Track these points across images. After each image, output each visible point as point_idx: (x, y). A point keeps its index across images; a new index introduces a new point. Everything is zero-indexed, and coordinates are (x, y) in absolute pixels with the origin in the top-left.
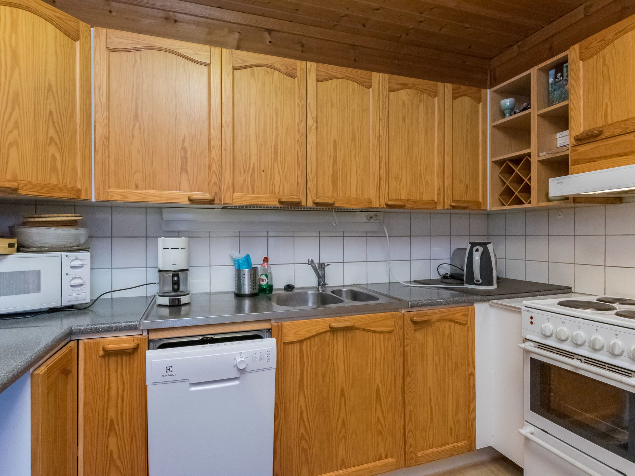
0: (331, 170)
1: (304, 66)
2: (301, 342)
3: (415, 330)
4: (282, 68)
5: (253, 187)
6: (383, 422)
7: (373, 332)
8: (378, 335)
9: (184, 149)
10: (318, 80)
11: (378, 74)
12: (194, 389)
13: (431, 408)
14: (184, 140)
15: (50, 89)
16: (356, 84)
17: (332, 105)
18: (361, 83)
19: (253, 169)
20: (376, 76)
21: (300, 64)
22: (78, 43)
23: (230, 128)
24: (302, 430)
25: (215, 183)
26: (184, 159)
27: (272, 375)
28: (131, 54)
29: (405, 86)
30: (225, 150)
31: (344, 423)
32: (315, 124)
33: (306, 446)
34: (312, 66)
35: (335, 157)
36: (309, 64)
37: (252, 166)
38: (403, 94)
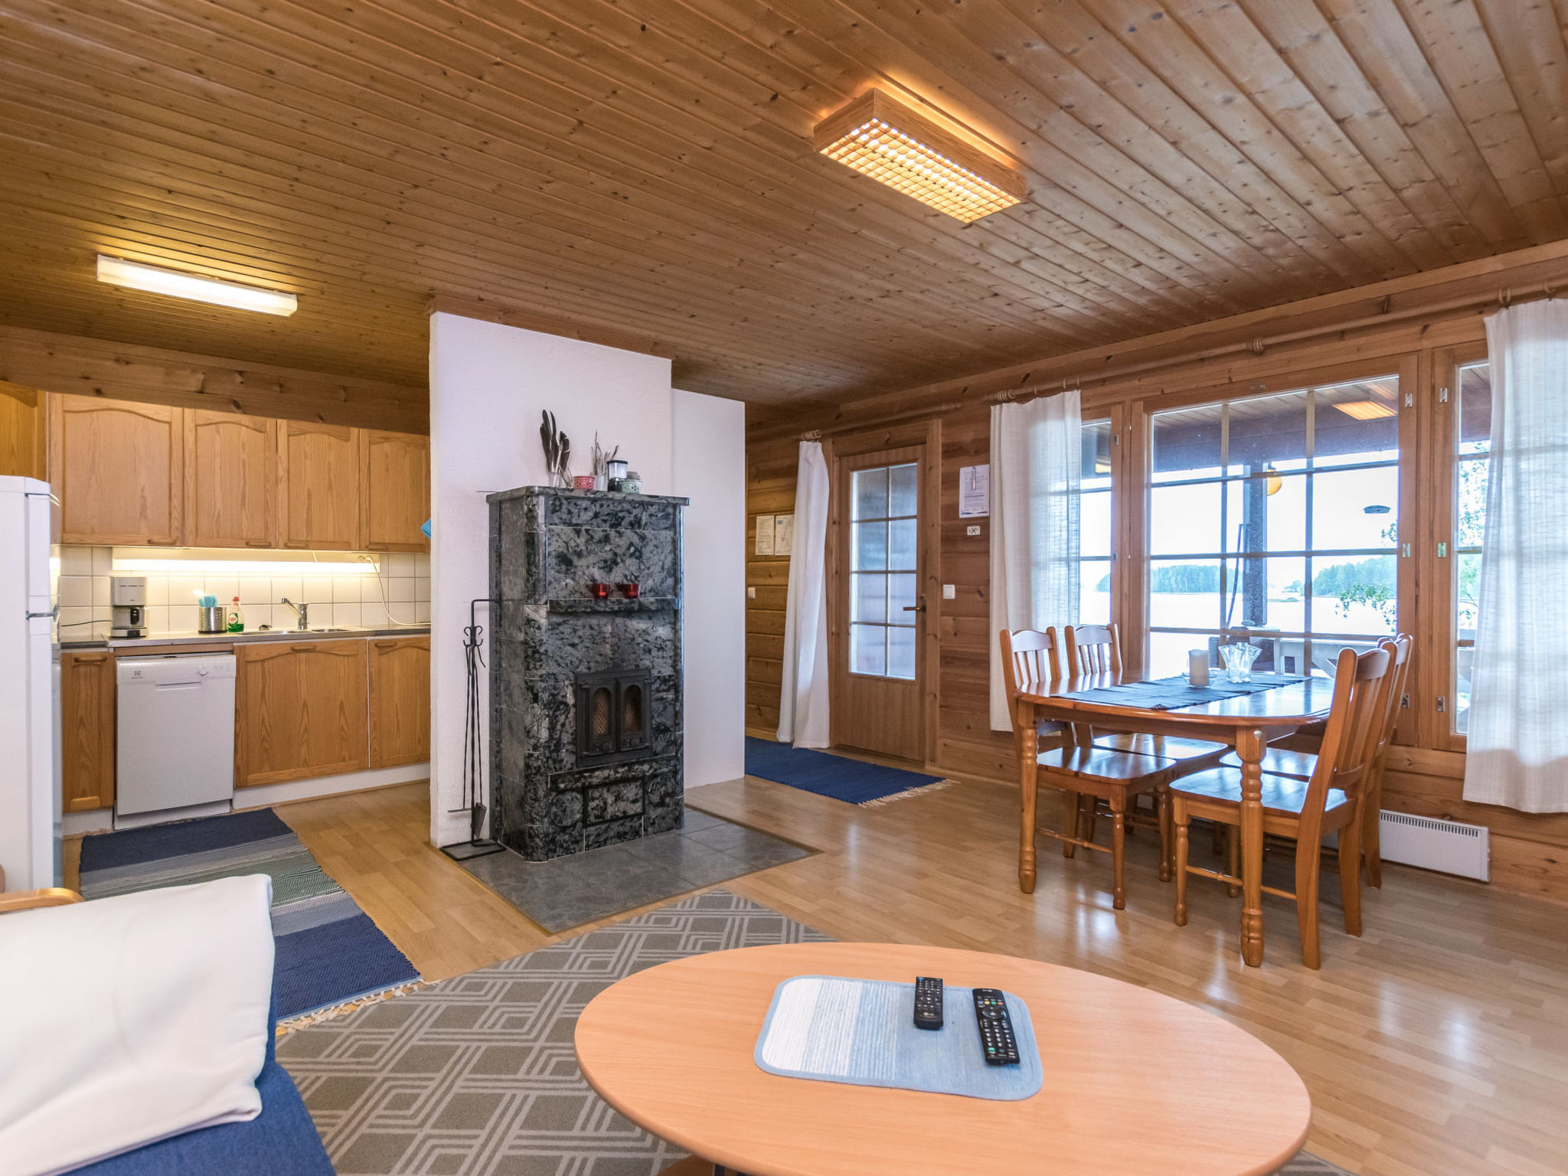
0: (305, 516)
1: (274, 423)
2: (263, 661)
3: (381, 655)
4: (251, 425)
5: (218, 533)
6: (346, 730)
7: (336, 655)
8: (341, 658)
9: (143, 497)
10: (289, 436)
11: (357, 429)
12: (160, 690)
13: (398, 721)
14: (143, 490)
15: (13, 451)
16: (332, 438)
17: (306, 457)
18: (339, 437)
19: (219, 515)
20: (354, 431)
21: (270, 422)
22: (36, 409)
23: (193, 478)
24: (264, 733)
25: (177, 528)
26: (144, 507)
27: (231, 684)
28: (88, 414)
29: (387, 439)
30: (188, 498)
31: (306, 730)
32: (286, 475)
33: (267, 746)
34: (283, 423)
35: (310, 504)
36: (279, 421)
37: (217, 513)
38: (387, 446)
